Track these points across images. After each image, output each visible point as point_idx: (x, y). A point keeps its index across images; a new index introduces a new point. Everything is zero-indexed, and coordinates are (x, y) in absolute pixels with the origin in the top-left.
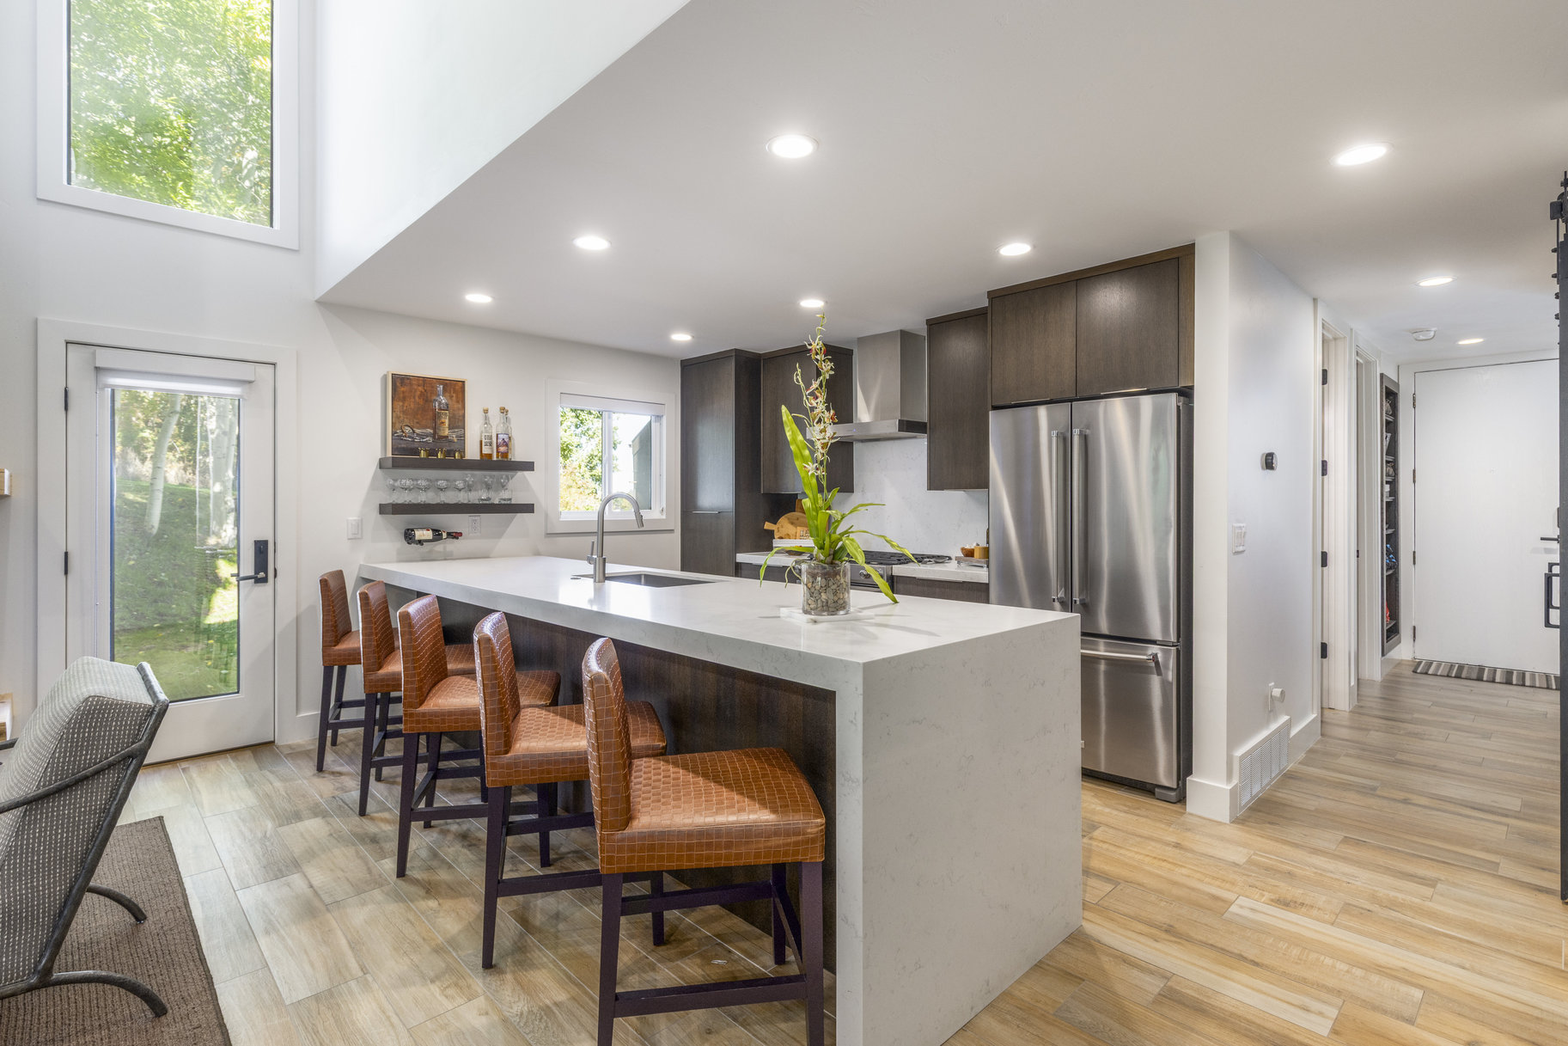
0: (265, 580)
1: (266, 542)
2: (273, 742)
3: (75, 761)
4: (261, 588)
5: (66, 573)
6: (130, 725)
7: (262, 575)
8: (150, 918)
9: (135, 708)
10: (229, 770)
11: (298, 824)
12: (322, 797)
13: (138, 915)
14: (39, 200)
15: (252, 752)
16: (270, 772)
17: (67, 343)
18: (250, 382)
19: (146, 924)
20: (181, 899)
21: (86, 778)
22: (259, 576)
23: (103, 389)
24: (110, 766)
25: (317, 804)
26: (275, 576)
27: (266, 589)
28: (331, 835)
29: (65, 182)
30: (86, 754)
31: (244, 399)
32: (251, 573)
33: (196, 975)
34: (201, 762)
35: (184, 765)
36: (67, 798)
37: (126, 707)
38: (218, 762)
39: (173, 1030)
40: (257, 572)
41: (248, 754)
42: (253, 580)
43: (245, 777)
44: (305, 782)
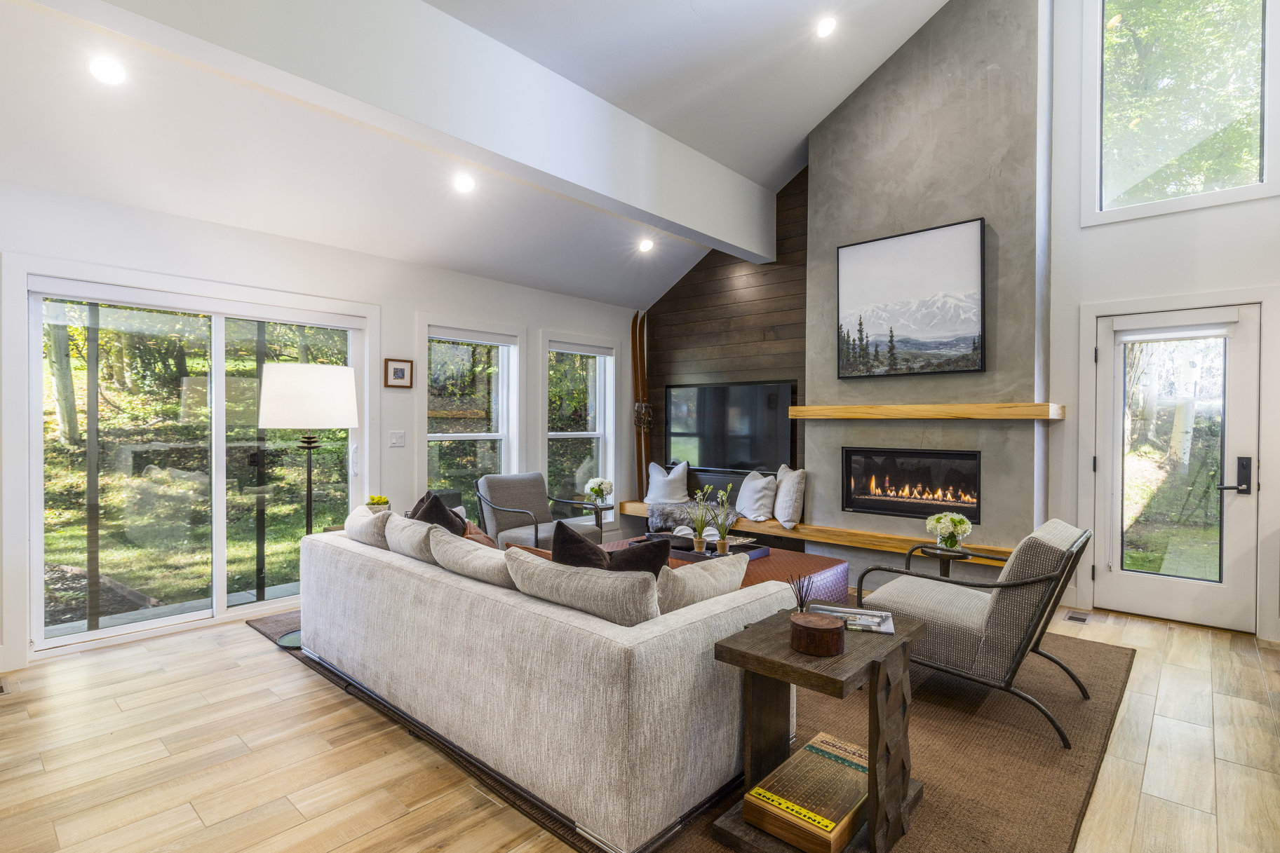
0: (1248, 491)
1: (1249, 460)
2: (1255, 634)
3: (1023, 572)
4: (1243, 498)
5: (1095, 470)
6: (1052, 560)
7: (1244, 487)
8: (1093, 700)
9: (1055, 550)
10: (1204, 642)
11: (1234, 698)
12: (1271, 689)
13: (1086, 696)
14: (1082, 228)
15: (1232, 636)
16: (1237, 654)
17: (1097, 317)
18: (1235, 323)
19: (1088, 702)
20: (1116, 700)
21: (1027, 584)
22: (1240, 488)
23: (1119, 345)
24: (1040, 581)
25: (1261, 692)
26: (1259, 490)
27: (1249, 500)
28: (1258, 718)
29: (1098, 210)
30: (1028, 570)
31: (1230, 338)
32: (1235, 484)
33: (1097, 741)
34: (1186, 629)
35: (1173, 625)
36: (1018, 592)
37: (1049, 549)
38: (1199, 633)
39: (1068, 758)
40: (1240, 484)
41: (1229, 635)
42: (1236, 491)
43: (1213, 650)
44: (1263, 673)
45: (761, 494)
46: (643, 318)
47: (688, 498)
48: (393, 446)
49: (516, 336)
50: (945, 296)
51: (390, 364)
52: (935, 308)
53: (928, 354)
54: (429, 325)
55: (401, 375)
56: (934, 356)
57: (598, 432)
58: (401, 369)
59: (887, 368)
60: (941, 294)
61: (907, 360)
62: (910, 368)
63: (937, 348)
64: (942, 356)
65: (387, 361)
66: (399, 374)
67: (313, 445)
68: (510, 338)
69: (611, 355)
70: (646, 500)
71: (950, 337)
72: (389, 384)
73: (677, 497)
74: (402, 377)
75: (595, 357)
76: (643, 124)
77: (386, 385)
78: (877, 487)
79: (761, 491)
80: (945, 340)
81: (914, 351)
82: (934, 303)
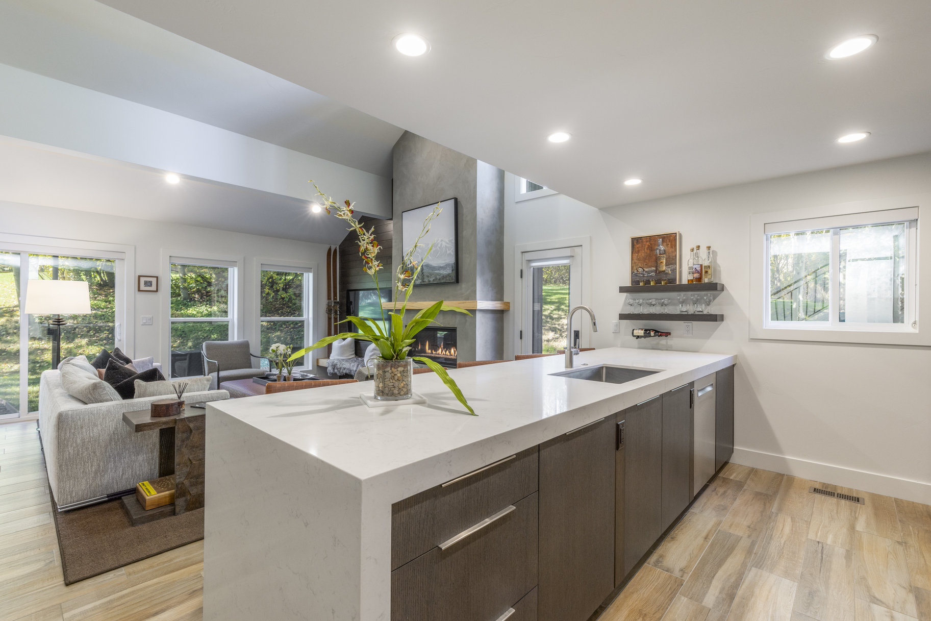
1: (578, 331)
5: (521, 338)
14: (516, 202)
17: (522, 253)
18: (573, 256)
23: (530, 268)
31: (571, 265)
45: (373, 353)
46: (335, 250)
47: (354, 356)
48: (144, 324)
49: (236, 262)
50: (442, 241)
51: (141, 278)
52: (438, 248)
53: (436, 273)
54: (170, 256)
55: (149, 284)
56: (438, 274)
57: (305, 317)
58: (150, 281)
59: (420, 281)
60: (440, 240)
61: (428, 277)
62: (429, 281)
63: (439, 270)
64: (441, 274)
65: (139, 277)
66: (148, 284)
67: (61, 323)
68: (233, 263)
69: (311, 272)
70: (330, 358)
71: (443, 264)
72: (141, 289)
73: (346, 355)
74: (151, 285)
75: (303, 274)
76: (273, 146)
77: (139, 290)
78: (429, 349)
79: (372, 351)
80: (442, 265)
81: (430, 271)
82: (437, 245)
